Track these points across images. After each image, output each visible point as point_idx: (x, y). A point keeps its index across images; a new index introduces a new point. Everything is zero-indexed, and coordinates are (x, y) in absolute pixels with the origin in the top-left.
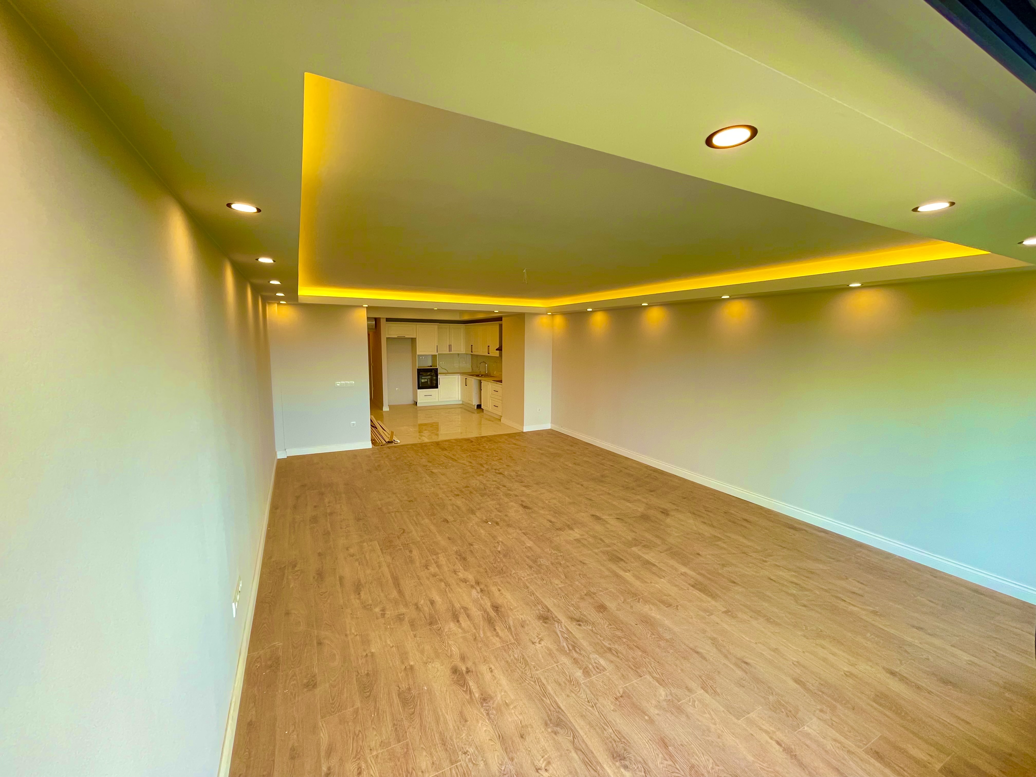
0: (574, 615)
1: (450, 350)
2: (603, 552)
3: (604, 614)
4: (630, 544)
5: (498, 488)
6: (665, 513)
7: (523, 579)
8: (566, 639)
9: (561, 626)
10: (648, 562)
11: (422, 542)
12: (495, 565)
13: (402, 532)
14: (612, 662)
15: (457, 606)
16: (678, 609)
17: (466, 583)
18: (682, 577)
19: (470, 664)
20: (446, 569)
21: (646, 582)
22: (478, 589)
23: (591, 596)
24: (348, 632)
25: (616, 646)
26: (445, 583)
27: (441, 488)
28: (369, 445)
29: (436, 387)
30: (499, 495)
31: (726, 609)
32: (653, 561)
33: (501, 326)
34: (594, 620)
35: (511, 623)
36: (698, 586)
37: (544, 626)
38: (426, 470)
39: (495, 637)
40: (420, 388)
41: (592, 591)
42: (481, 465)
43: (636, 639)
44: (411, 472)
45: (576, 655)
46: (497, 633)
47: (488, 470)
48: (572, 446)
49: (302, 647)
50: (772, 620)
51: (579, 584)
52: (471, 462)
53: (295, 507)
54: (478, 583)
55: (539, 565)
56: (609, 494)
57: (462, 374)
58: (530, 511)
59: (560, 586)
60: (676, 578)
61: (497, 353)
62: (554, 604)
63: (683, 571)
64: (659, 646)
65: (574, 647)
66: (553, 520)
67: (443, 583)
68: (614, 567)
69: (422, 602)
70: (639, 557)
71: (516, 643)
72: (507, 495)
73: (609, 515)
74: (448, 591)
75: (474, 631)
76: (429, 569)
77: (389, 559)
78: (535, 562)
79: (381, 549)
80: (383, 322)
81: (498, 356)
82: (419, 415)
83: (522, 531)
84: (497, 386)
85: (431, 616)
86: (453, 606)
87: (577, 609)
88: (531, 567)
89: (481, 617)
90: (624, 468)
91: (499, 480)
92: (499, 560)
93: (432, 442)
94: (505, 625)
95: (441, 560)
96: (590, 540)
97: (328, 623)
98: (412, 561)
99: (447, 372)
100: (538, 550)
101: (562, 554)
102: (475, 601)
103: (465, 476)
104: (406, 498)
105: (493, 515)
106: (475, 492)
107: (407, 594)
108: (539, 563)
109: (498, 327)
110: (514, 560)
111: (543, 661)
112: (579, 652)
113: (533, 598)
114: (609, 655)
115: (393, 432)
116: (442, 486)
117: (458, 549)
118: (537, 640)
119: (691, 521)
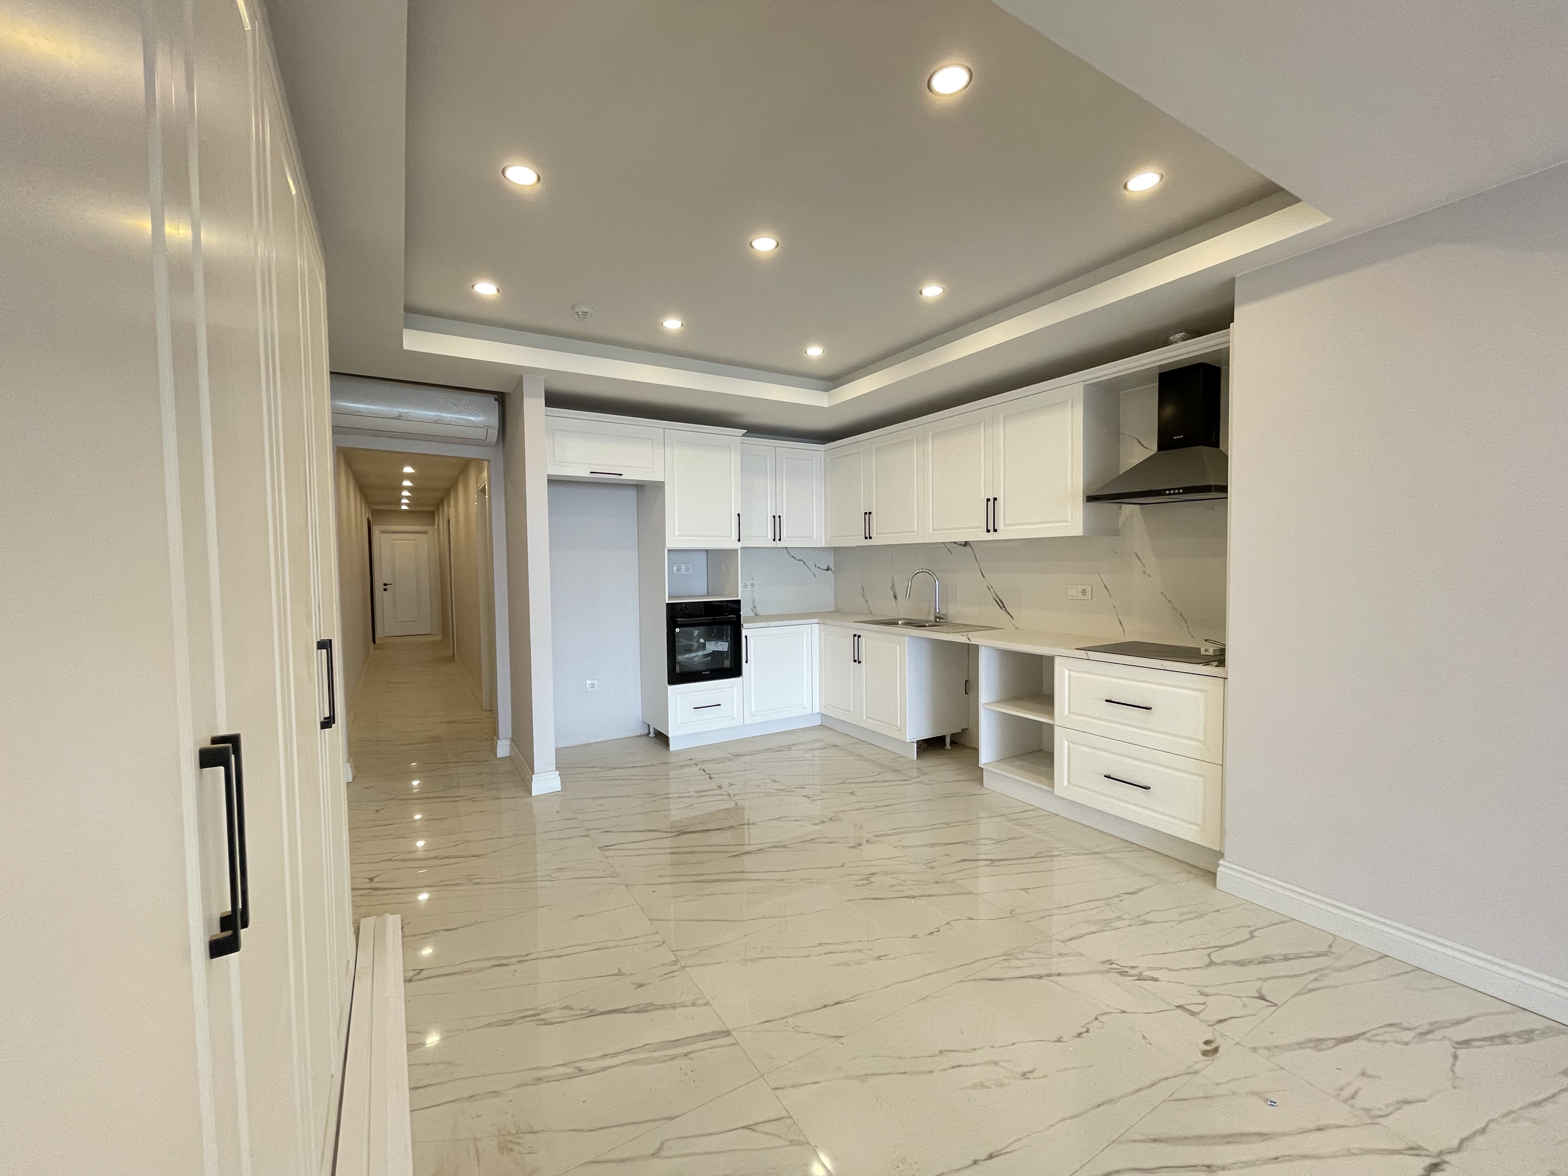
1: (777, 535)
29: (736, 671)
40: (675, 678)
80: (532, 411)
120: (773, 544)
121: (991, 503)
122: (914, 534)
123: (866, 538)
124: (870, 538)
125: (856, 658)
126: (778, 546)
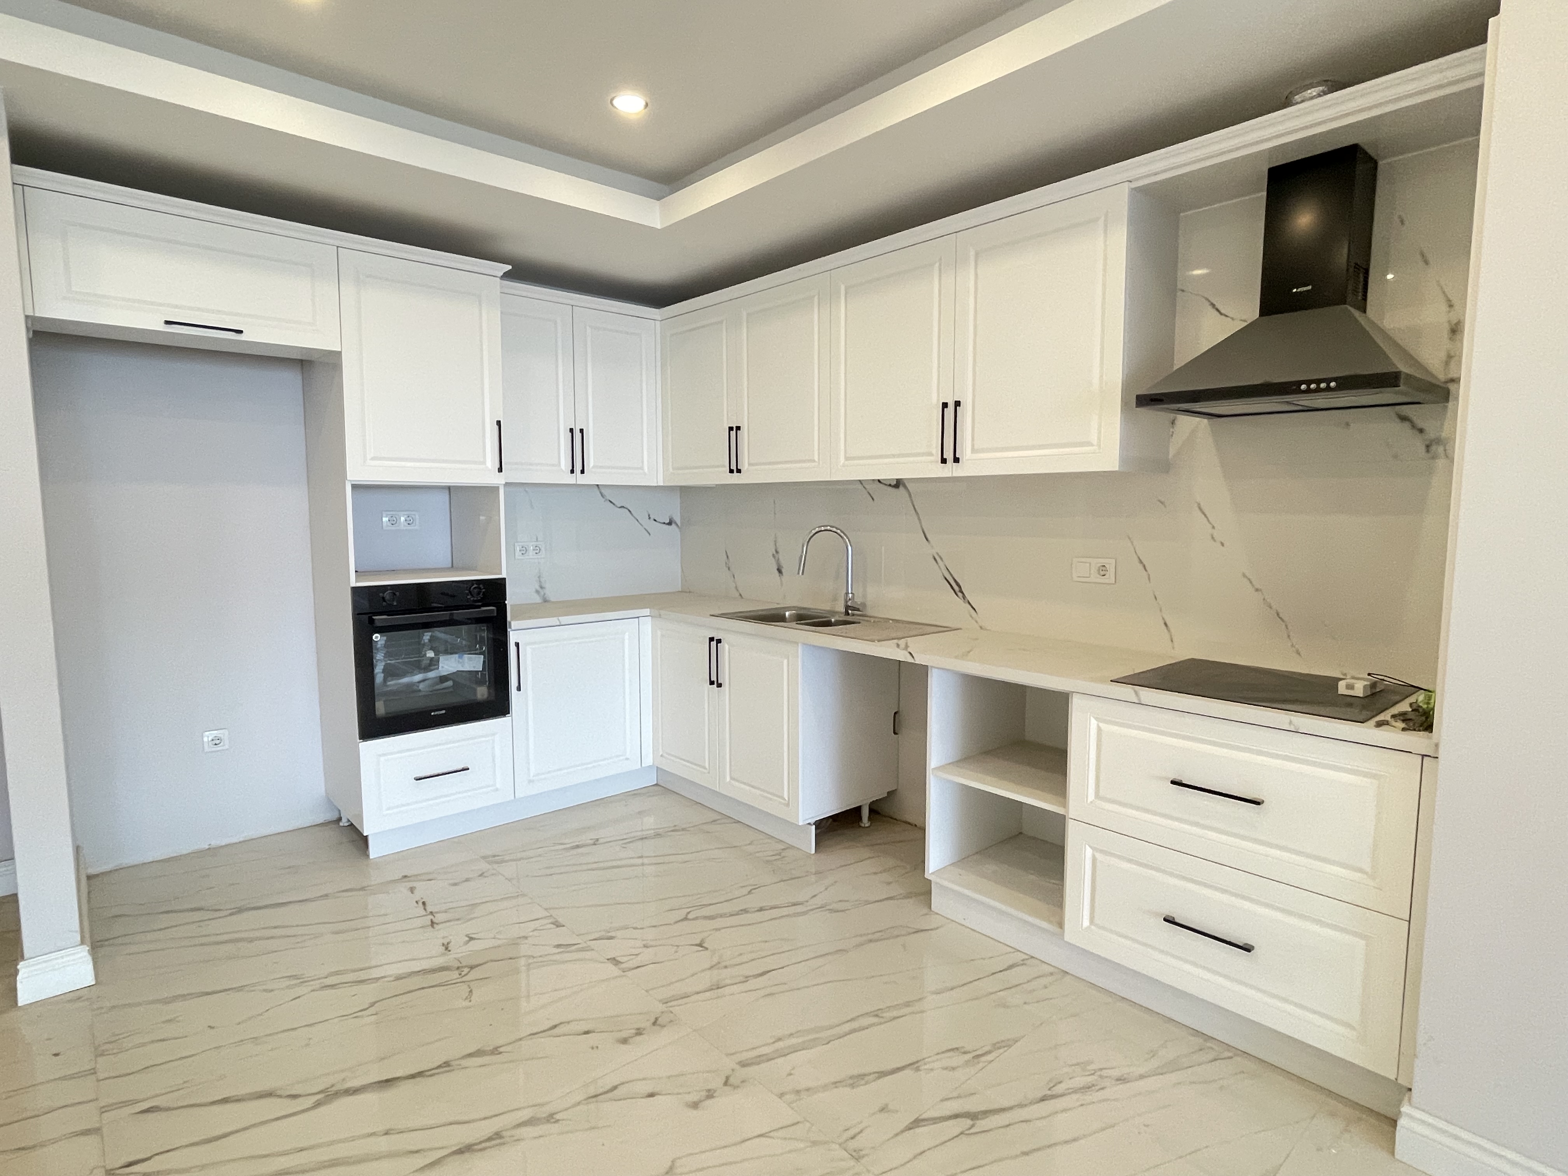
121: (949, 412)
122: (813, 464)
123: (731, 471)
124: (739, 471)
125: (714, 678)
126: (578, 483)
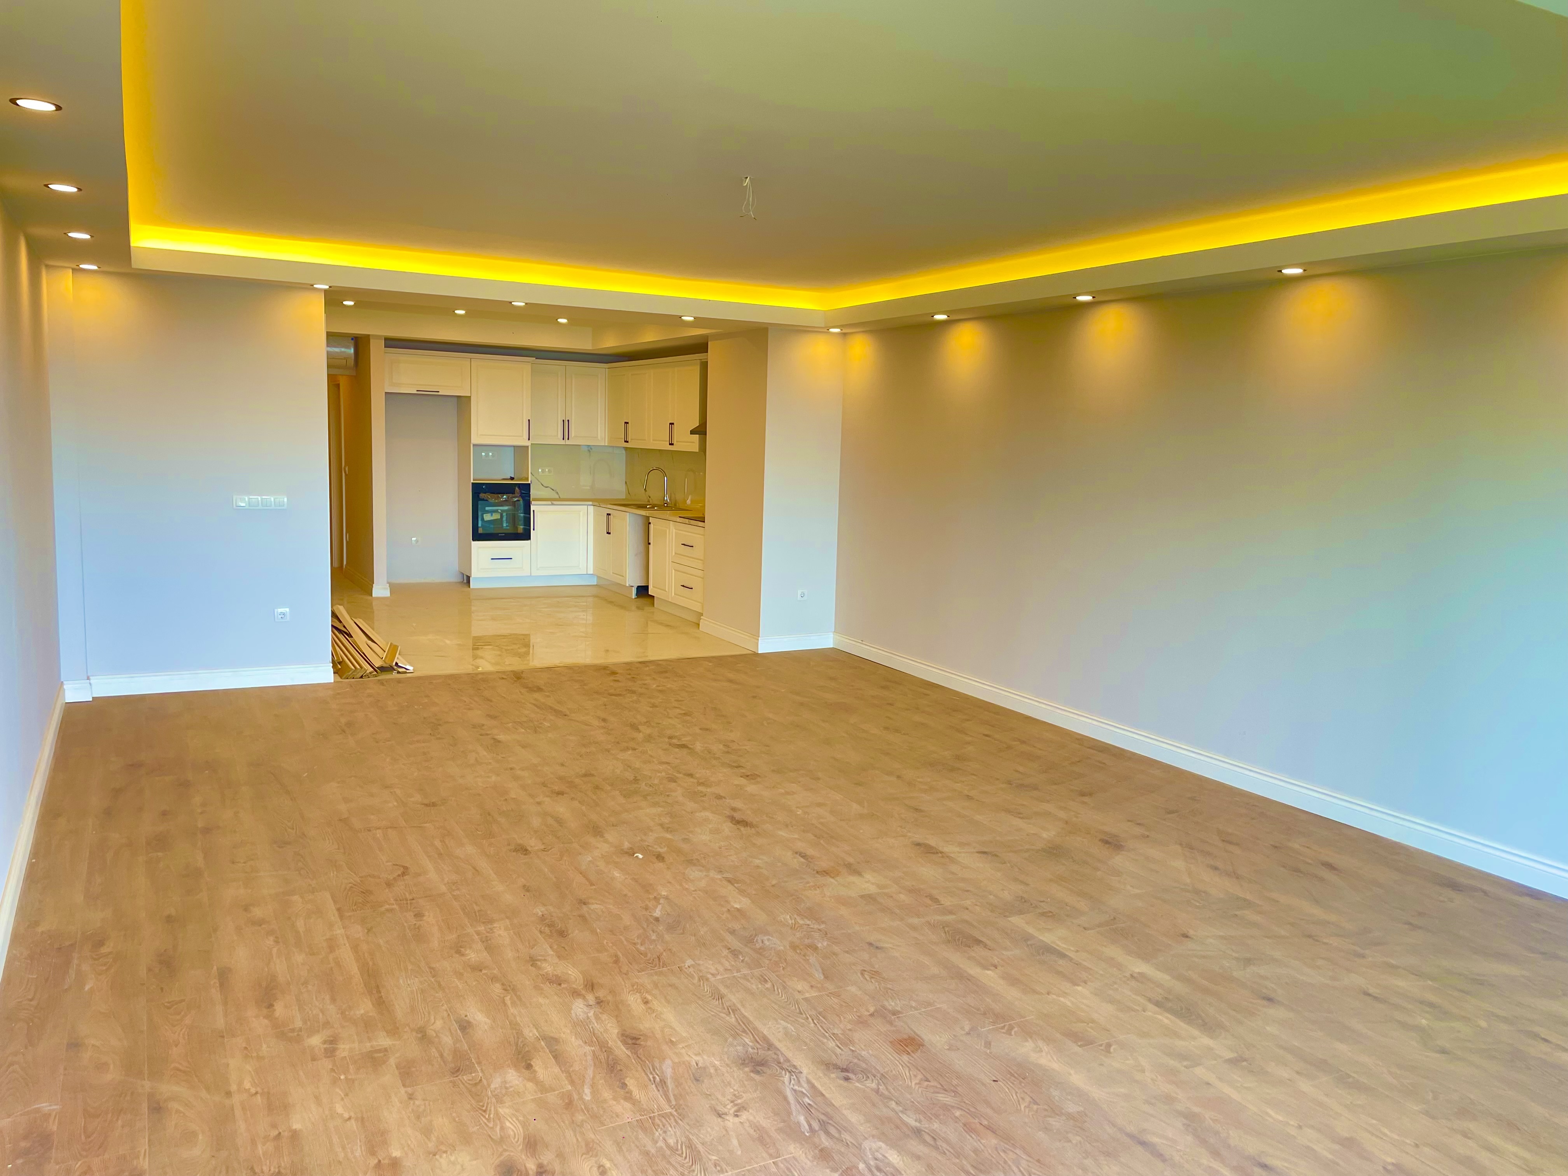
0: (834, 1057)
1: (566, 435)
2: (932, 926)
3: (915, 1057)
4: (1007, 910)
5: (672, 780)
6: (1113, 843)
7: (712, 979)
8: (807, 1108)
9: (799, 1081)
10: (1048, 949)
11: (454, 896)
12: (642, 948)
13: (400, 873)
14: (918, 1158)
15: (530, 1033)
16: (1110, 1053)
17: (560, 984)
18: (1133, 983)
19: (547, 1157)
20: (509, 954)
21: (1035, 992)
22: (591, 998)
23: (885, 1018)
24: (234, 1088)
25: (936, 1126)
26: (503, 984)
27: (516, 778)
28: (325, 674)
29: (525, 536)
30: (673, 794)
31: (1236, 1055)
32: (1061, 946)
33: (704, 366)
34: (886, 1069)
35: (669, 1073)
36: (1170, 1004)
37: (752, 1079)
38: (481, 735)
39: (622, 1101)
40: (478, 536)
41: (890, 1008)
42: (635, 727)
43: (989, 1111)
44: (438, 739)
45: (825, 1142)
46: (627, 1093)
47: (649, 738)
48: (884, 687)
49: (110, 1115)
50: (1351, 1080)
51: (859, 993)
52: (604, 720)
53: (108, 812)
54: (591, 986)
55: (760, 948)
56: (969, 798)
57: (598, 502)
58: (753, 831)
59: (807, 995)
60: (1116, 986)
61: (692, 444)
62: (787, 1034)
63: (1137, 970)
64: (1047, 1129)
65: (823, 1125)
66: (810, 852)
67: (498, 985)
68: (957, 958)
69: (439, 1024)
70: (1027, 938)
71: (675, 1113)
72: (693, 795)
73: (961, 844)
74: (509, 1003)
75: (570, 1087)
76: (463, 955)
77: (357, 931)
78: (749, 941)
79: (339, 910)
80: (376, 350)
81: (698, 451)
82: (473, 608)
83: (724, 876)
84: (692, 533)
85: (457, 1054)
86: (520, 1034)
87: (846, 1045)
88: (735, 953)
89: (589, 1058)
90: (1019, 740)
91: (678, 761)
92: (654, 937)
93: (504, 672)
94: (651, 1077)
95: (499, 935)
96: (902, 897)
97: (181, 1067)
98: (420, 936)
99: (557, 496)
100: (760, 918)
101: (823, 926)
102: (580, 1026)
103: (584, 750)
104: (418, 797)
105: (651, 838)
106: (609, 788)
107: (400, 1008)
108: (758, 946)
109: (697, 369)
110: (693, 938)
111: (739, 1153)
112: (837, 1135)
113: (733, 1020)
114: (915, 1145)
115: (396, 647)
116: (519, 773)
117: (546, 912)
118: (731, 1109)
119: (1179, 864)
120: (563, 442)
